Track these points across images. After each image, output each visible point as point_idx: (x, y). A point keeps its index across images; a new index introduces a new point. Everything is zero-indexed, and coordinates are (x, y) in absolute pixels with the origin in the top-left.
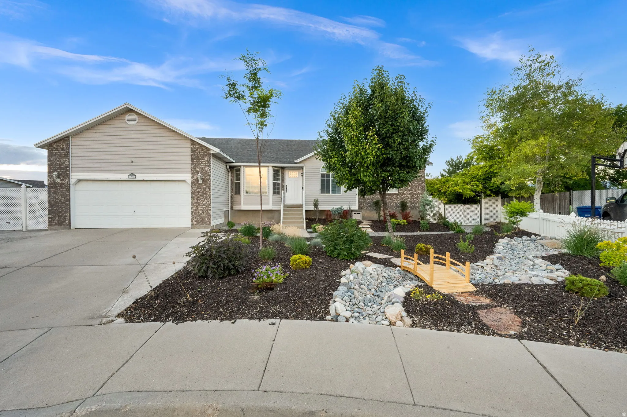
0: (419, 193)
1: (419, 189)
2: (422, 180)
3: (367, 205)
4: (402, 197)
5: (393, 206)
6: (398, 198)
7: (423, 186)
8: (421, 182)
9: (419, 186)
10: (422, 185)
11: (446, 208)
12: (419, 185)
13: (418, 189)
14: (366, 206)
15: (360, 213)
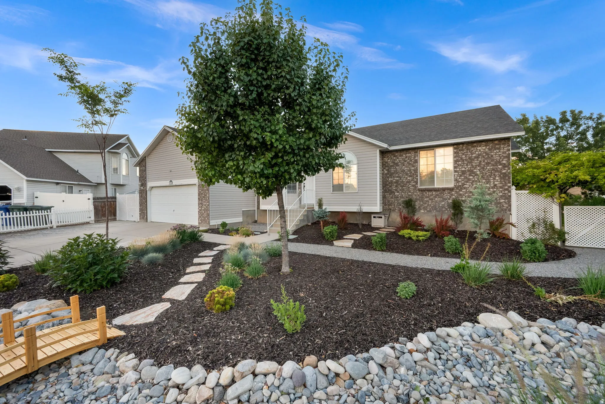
0: (495, 185)
1: (497, 178)
2: (504, 162)
3: (400, 205)
4: (461, 192)
5: (443, 207)
6: (452, 195)
7: (505, 173)
8: (500, 167)
9: (497, 174)
10: (504, 171)
11: (565, 212)
12: (497, 171)
13: (494, 179)
14: (399, 208)
15: (381, 217)
